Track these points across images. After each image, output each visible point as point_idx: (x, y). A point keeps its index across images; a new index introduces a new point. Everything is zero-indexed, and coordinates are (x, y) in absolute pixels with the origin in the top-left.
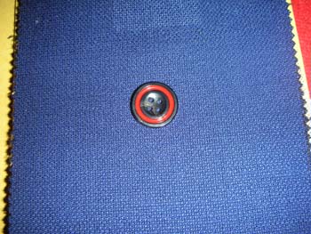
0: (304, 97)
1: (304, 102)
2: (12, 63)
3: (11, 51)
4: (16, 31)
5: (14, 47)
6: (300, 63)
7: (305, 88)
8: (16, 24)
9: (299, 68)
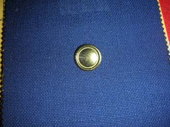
0: (167, 45)
1: (167, 47)
2: (2, 33)
3: (2, 27)
4: (4, 16)
5: (3, 24)
6: (165, 31)
7: (167, 40)
8: (4, 12)
9: (165, 33)
